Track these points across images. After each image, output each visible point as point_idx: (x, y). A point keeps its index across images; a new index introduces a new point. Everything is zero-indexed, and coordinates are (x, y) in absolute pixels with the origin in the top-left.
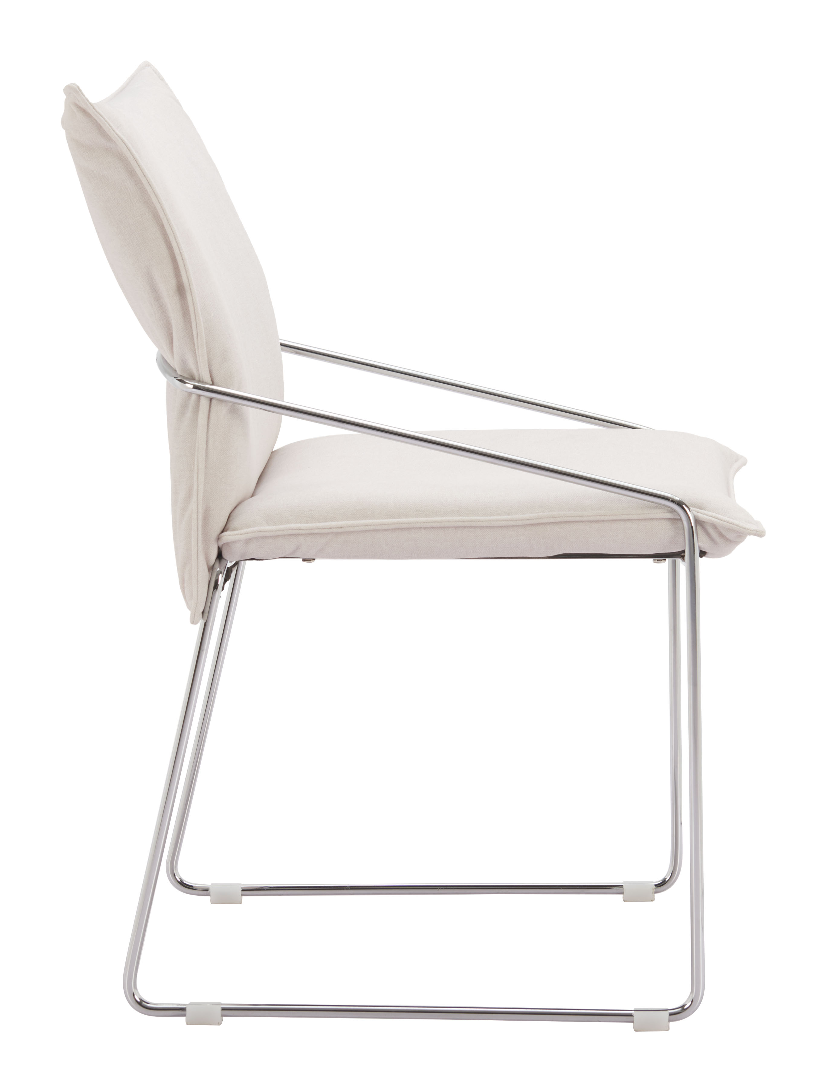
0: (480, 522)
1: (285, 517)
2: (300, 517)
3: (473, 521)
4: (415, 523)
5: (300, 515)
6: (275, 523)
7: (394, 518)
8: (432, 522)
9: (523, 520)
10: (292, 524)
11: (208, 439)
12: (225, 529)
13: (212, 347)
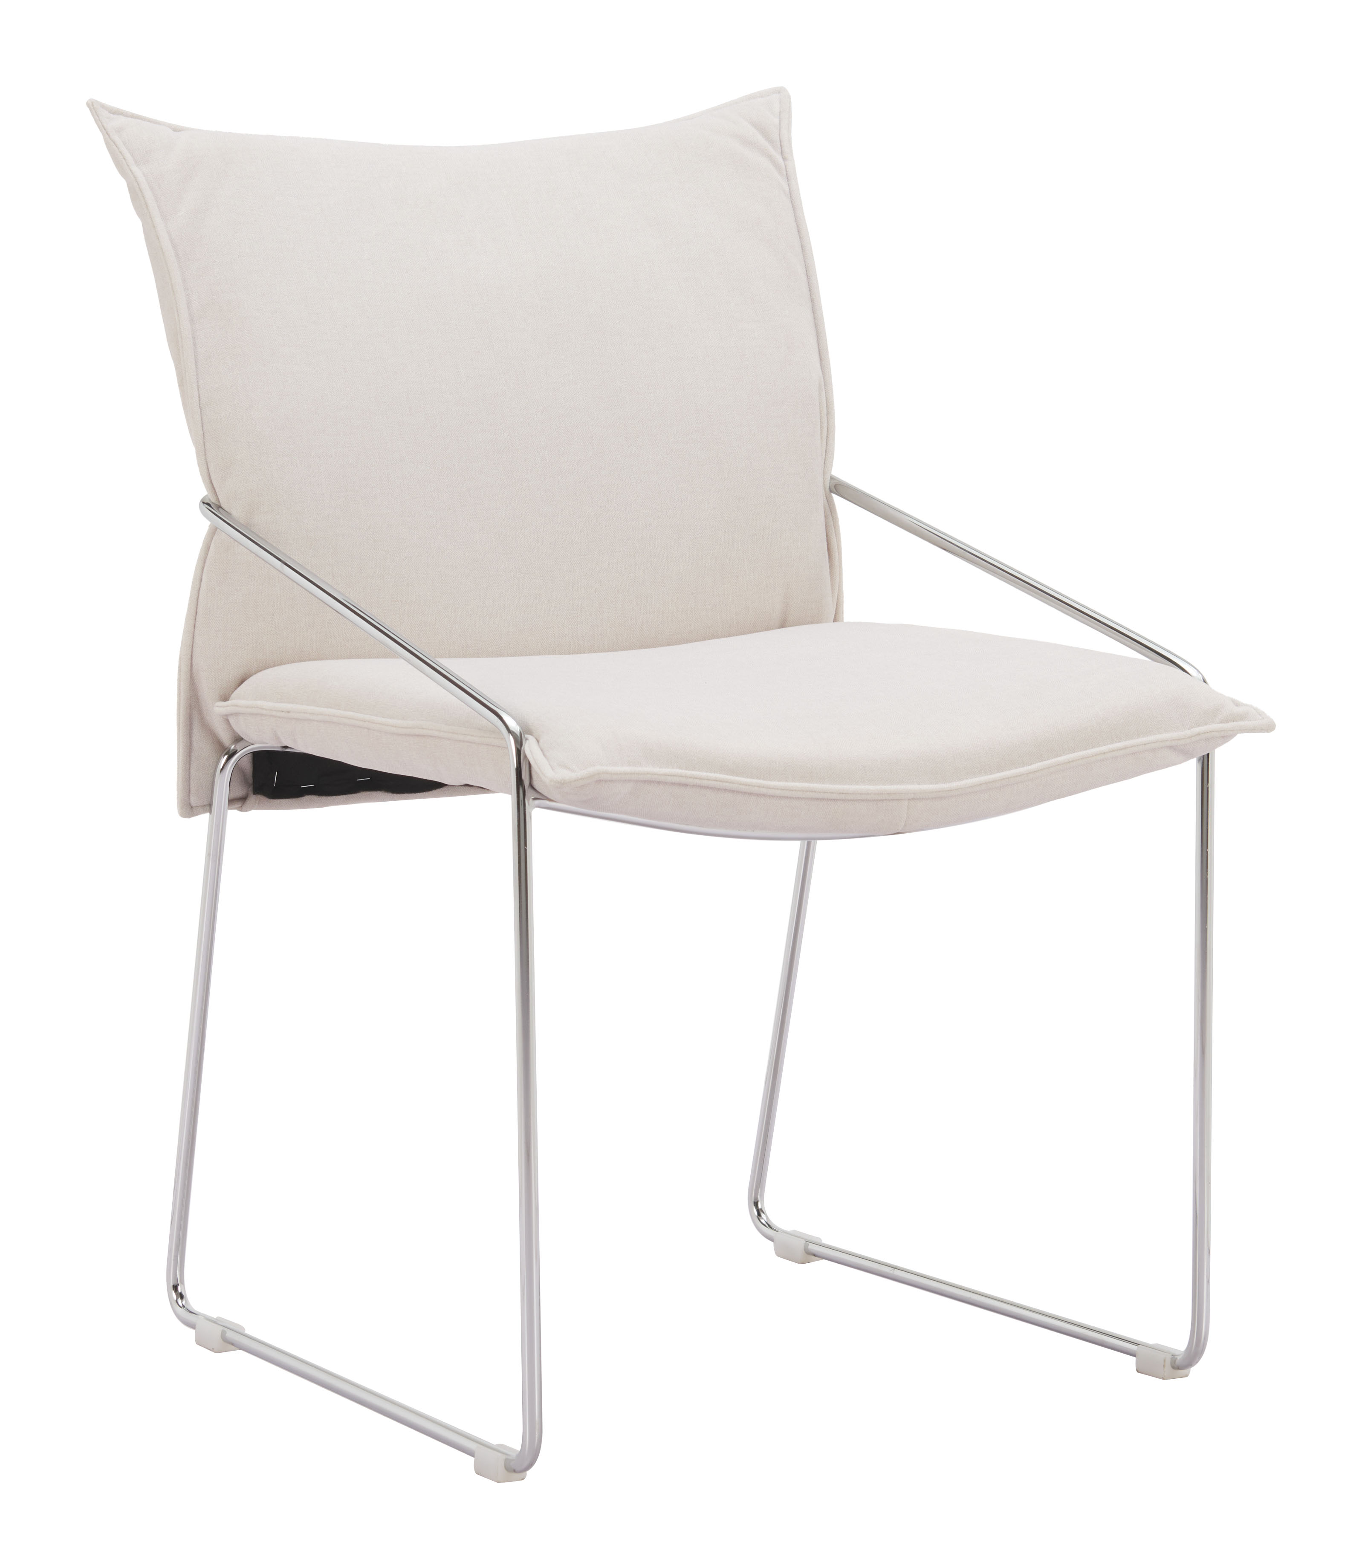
11: (203, 578)
12: (225, 699)
13: (213, 457)
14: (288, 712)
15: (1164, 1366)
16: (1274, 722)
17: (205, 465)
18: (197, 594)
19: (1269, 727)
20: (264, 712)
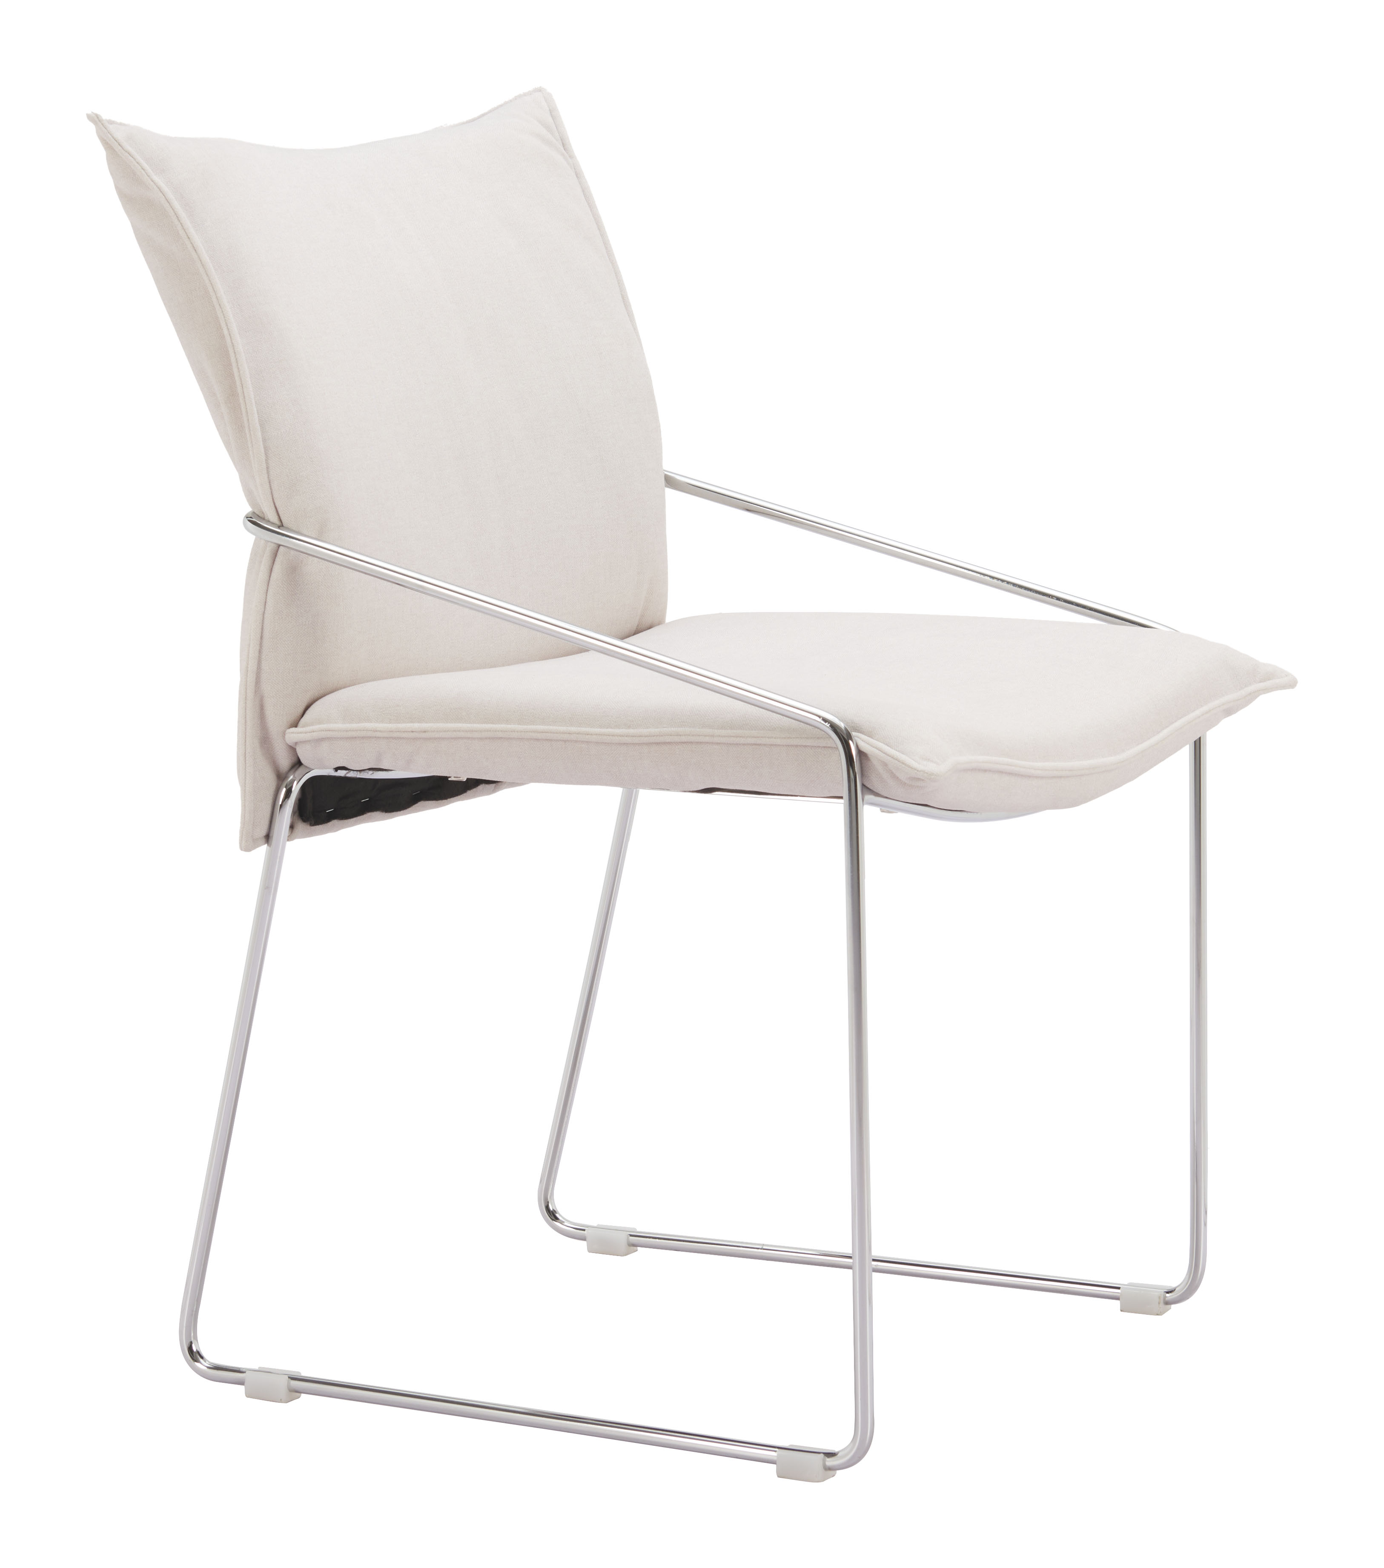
0: (589, 736)
1: (366, 713)
2: (384, 714)
3: (581, 734)
4: (512, 732)
5: (384, 711)
6: (353, 721)
7: (492, 723)
8: (531, 732)
9: (642, 736)
10: (371, 722)
11: (268, 600)
12: (295, 724)
13: (277, 474)
14: (425, 732)
15: (1159, 1304)
16: (1295, 678)
17: (268, 483)
18: (262, 618)
19: (1292, 684)
20: (379, 734)
